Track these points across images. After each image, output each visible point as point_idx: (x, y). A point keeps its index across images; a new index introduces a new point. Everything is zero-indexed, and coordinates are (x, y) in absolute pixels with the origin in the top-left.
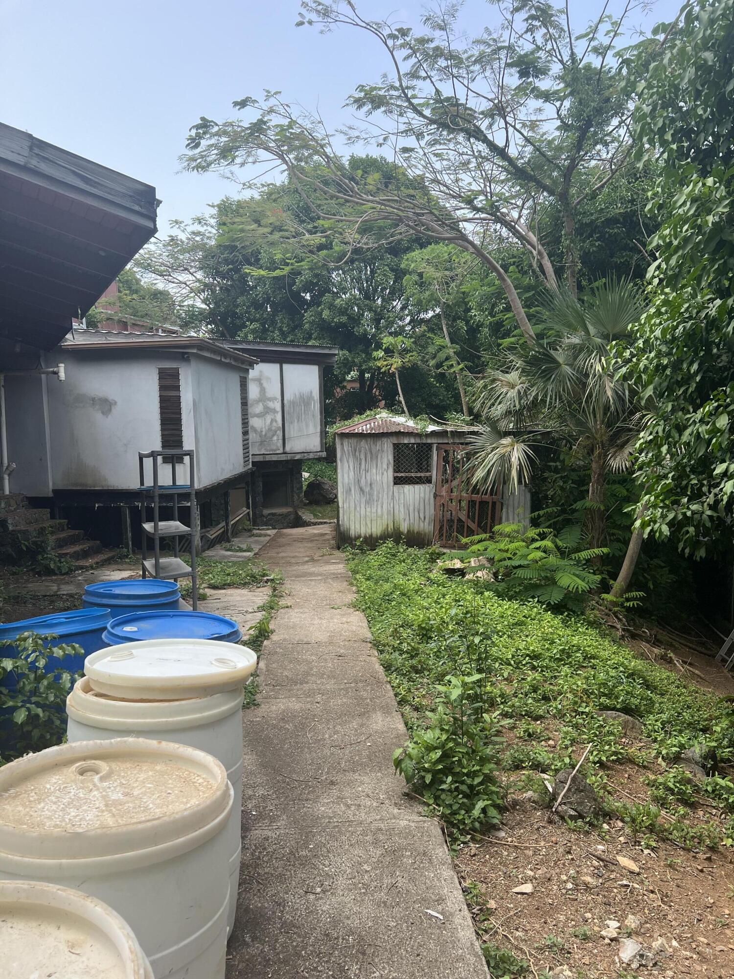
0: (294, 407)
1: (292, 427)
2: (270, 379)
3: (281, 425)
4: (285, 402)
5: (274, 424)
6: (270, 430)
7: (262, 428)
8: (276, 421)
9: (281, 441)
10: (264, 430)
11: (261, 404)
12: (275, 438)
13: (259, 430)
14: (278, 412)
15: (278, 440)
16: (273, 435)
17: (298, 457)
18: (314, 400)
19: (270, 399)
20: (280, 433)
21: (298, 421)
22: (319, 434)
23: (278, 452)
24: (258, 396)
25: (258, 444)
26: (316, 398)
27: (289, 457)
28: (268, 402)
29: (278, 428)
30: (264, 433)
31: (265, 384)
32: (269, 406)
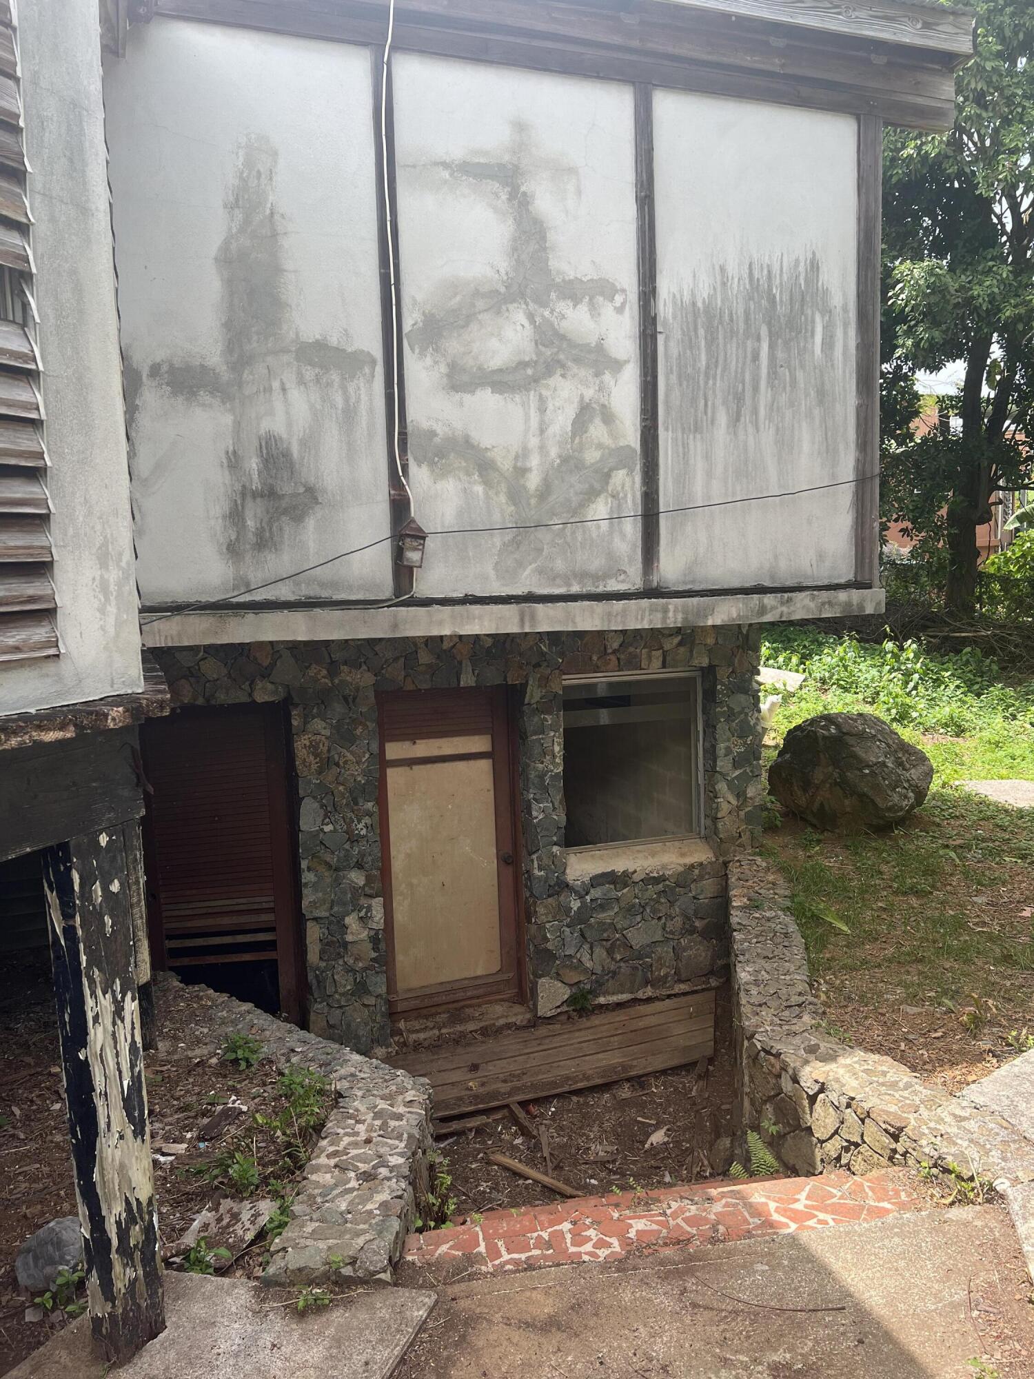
0: (711, 341)
1: (696, 447)
2: (572, 171)
3: (631, 436)
4: (665, 307)
5: (597, 431)
6: (570, 463)
7: (525, 453)
8: (608, 417)
9: (632, 530)
10: (534, 461)
11: (519, 316)
12: (600, 509)
13: (506, 465)
14: (617, 366)
15: (615, 518)
16: (591, 494)
17: (724, 613)
18: (827, 311)
19: (573, 291)
20: (628, 483)
21: (736, 419)
22: (846, 496)
23: (613, 586)
24: (504, 265)
25: (497, 540)
26: (836, 300)
27: (673, 614)
28: (564, 307)
29: (620, 457)
30: (533, 481)
31: (545, 203)
32: (564, 326)
